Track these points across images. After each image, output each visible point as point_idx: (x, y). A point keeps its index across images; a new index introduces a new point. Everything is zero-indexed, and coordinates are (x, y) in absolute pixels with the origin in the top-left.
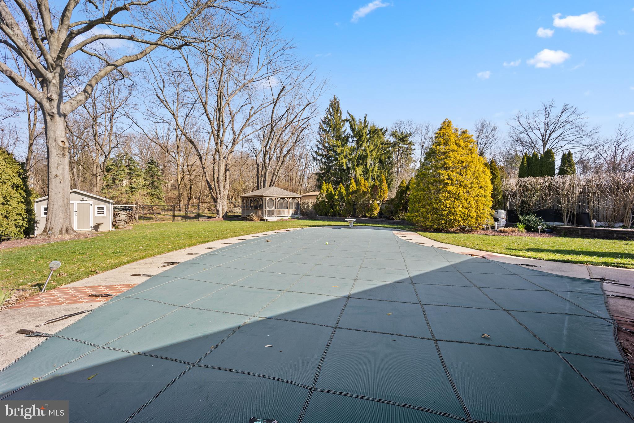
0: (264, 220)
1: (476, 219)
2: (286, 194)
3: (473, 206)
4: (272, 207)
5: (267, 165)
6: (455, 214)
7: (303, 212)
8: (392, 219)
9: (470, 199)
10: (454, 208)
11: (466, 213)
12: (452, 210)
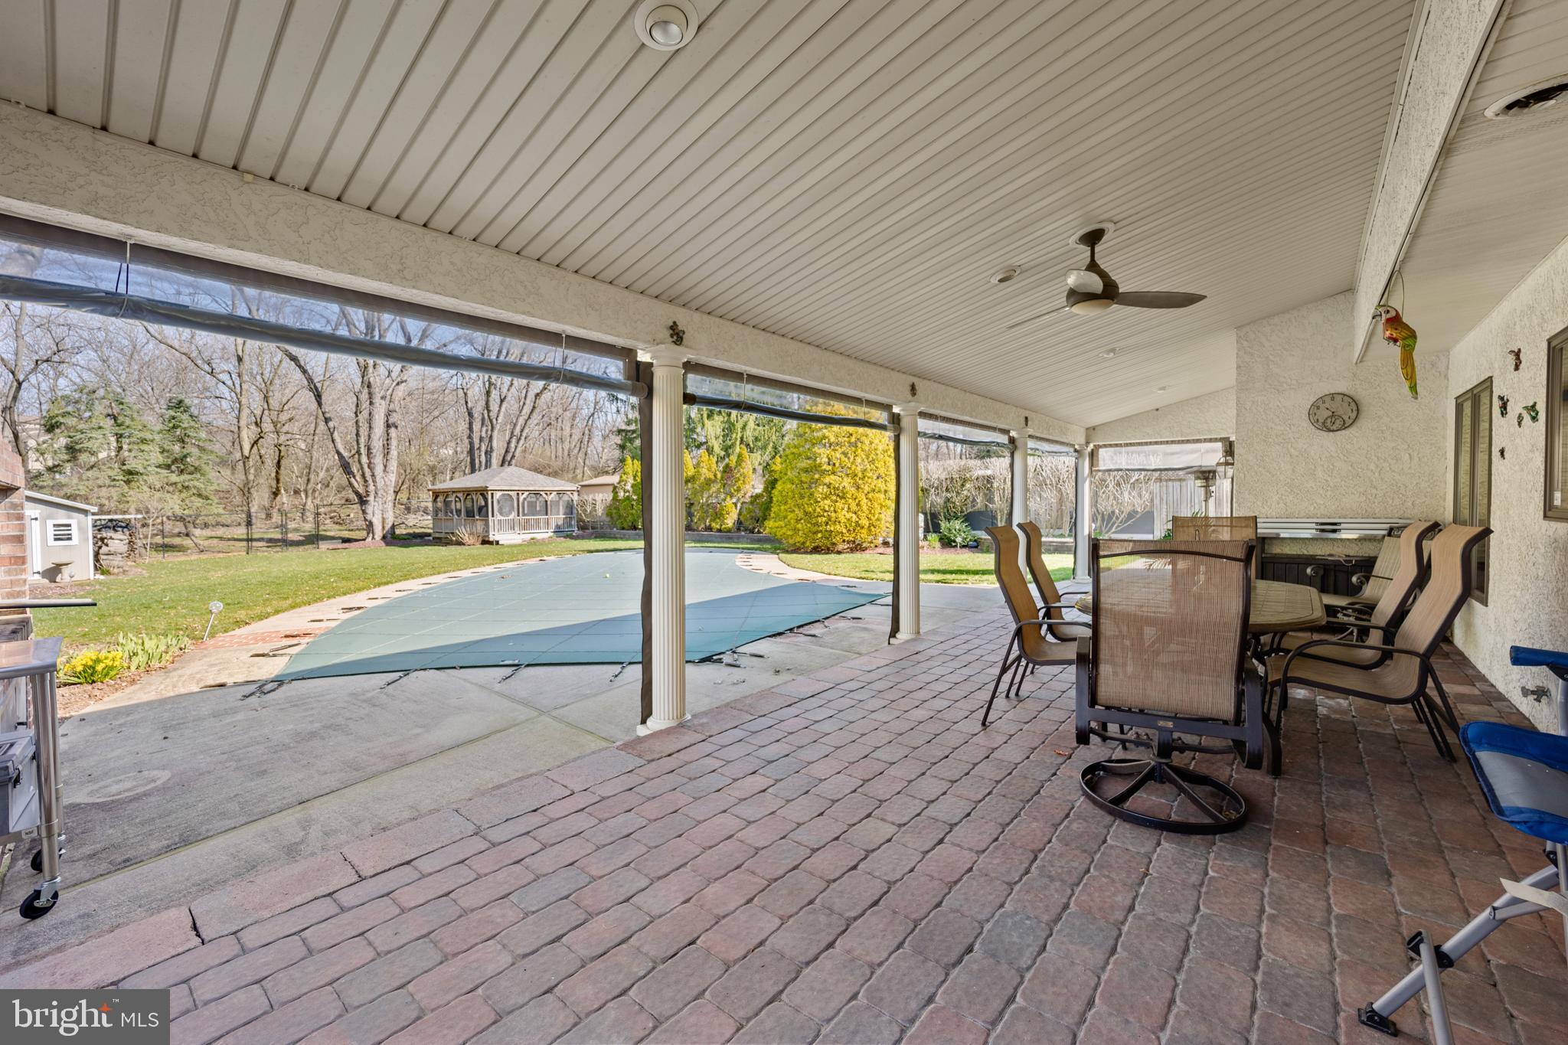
0: (490, 543)
1: (869, 530)
2: (542, 482)
3: (865, 508)
4: (510, 513)
5: (493, 415)
6: (837, 521)
7: (583, 521)
8: (759, 532)
9: (861, 496)
10: (835, 512)
11: (853, 520)
12: (833, 515)
